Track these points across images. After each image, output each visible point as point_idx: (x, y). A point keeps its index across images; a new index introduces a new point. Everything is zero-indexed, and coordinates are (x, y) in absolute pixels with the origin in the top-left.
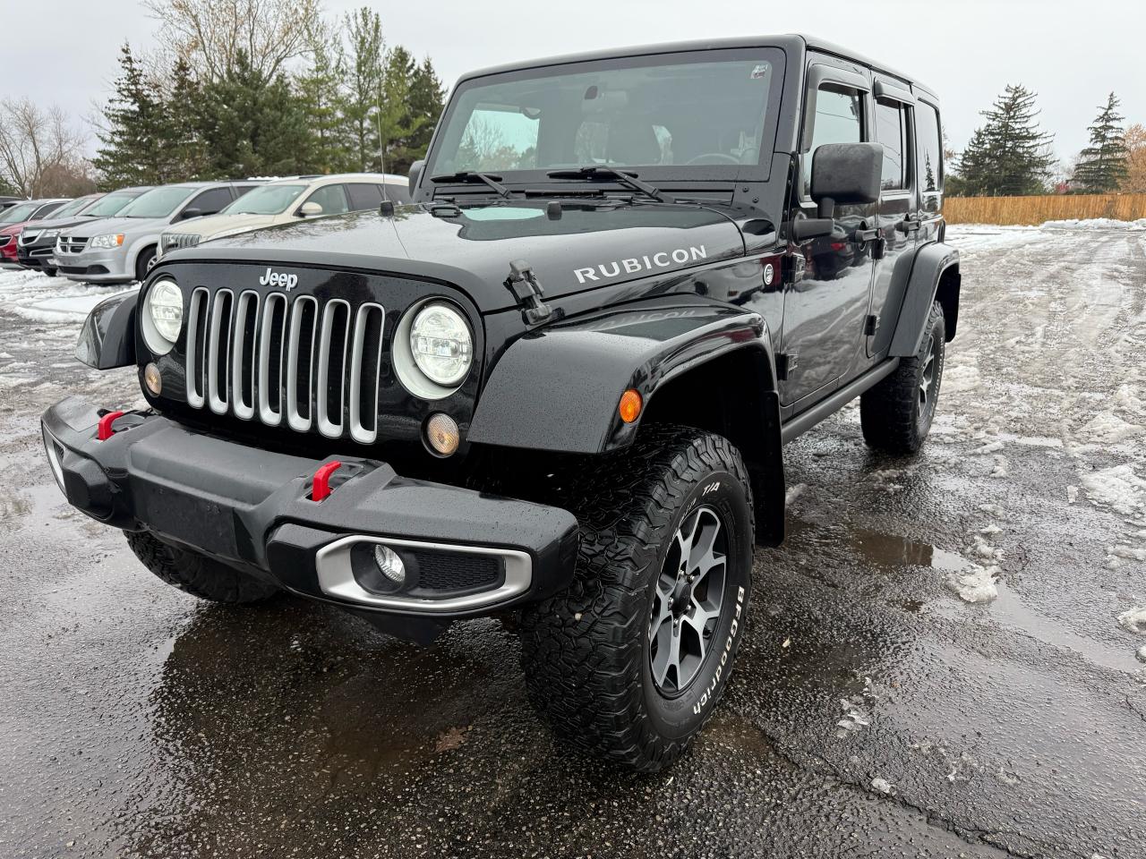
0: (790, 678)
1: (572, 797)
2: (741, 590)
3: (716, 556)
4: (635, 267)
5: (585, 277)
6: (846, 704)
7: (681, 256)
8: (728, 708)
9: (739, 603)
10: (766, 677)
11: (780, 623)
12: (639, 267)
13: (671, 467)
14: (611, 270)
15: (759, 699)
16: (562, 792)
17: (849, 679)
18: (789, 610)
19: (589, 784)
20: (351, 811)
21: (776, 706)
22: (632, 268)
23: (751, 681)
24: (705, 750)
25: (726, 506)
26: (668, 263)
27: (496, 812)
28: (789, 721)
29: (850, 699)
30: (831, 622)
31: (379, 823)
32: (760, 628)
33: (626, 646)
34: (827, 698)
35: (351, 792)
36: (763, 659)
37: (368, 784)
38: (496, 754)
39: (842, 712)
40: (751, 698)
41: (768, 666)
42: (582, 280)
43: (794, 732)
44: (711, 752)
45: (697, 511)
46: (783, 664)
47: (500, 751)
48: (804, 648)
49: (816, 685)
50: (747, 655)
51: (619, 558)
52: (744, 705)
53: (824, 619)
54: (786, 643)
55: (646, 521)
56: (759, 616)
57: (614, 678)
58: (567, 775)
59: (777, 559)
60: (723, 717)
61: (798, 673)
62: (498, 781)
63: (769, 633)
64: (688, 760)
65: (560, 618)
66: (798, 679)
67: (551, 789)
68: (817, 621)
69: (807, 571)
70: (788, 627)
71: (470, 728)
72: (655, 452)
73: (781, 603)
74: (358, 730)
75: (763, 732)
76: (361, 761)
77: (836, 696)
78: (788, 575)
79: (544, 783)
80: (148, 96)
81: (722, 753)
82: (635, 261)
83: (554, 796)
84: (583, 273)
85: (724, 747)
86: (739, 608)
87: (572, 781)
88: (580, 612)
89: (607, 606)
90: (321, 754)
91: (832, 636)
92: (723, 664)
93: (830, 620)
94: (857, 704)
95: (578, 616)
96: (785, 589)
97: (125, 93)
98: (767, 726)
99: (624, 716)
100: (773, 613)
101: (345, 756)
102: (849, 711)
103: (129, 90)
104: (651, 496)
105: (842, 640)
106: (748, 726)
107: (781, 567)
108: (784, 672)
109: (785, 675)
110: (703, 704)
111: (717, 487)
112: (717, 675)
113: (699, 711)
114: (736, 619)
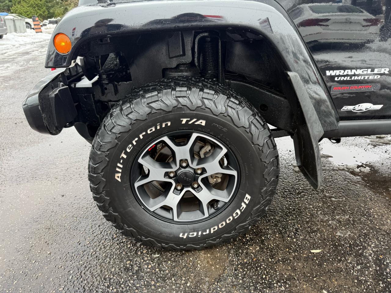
2: (248, 197)
8: (229, 252)
9: (245, 203)
24: (190, 258)
44: (191, 261)
81: (193, 265)
85: (198, 264)
92: (220, 227)
106: (223, 265)
110: (190, 236)
111: (203, 123)
112: (212, 229)
113: (185, 237)
114: (241, 210)
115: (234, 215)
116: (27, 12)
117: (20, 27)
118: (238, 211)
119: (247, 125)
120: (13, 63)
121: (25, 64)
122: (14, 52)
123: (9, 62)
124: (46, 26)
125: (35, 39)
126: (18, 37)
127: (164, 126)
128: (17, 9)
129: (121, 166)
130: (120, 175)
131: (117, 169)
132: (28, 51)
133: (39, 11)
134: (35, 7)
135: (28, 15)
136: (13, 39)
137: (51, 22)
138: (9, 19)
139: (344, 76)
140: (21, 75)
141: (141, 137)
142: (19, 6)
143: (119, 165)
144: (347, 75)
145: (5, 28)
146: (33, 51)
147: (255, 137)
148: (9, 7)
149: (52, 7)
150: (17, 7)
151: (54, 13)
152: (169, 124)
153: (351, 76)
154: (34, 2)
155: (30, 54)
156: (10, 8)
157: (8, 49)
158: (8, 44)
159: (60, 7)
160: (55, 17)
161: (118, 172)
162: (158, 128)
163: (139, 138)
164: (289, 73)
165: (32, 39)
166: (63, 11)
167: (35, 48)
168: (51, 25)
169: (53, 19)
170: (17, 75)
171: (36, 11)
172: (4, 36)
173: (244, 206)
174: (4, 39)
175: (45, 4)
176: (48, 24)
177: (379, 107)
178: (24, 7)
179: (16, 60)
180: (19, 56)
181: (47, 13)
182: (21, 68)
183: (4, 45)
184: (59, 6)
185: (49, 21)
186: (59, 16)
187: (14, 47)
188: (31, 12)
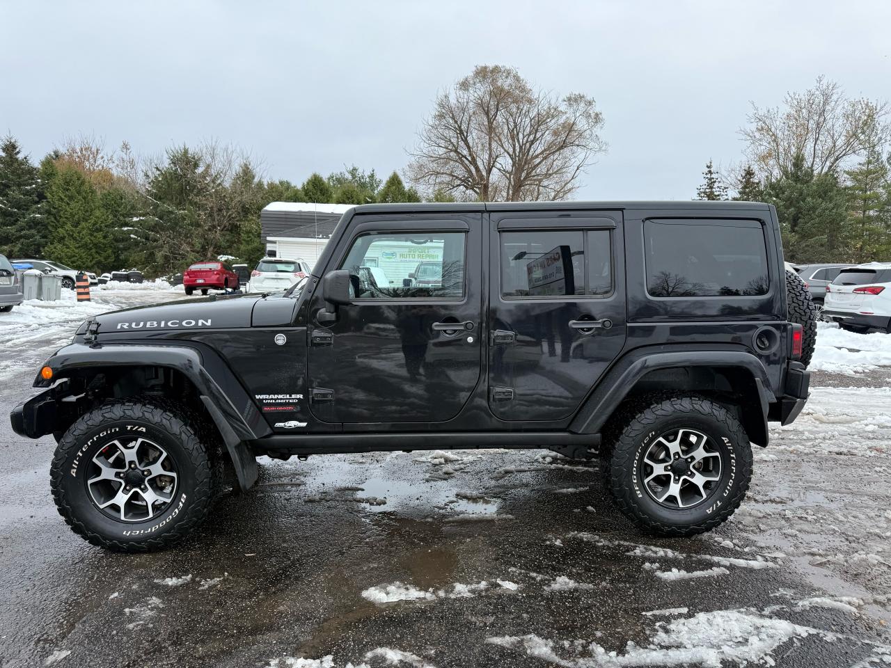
9: (182, 502)
11: (275, 549)
18: (295, 548)
46: (225, 558)
48: (248, 560)
54: (250, 555)
70: (273, 552)
91: (270, 563)
92: (161, 526)
93: (291, 559)
108: (218, 560)
110: (133, 534)
111: (144, 430)
112: (153, 529)
113: (128, 535)
114: (178, 509)
115: (173, 514)
116: (74, 256)
117: (49, 289)
118: (176, 510)
119: (178, 433)
120: (18, 359)
121: (38, 362)
122: (25, 339)
123: (10, 357)
124: (105, 283)
125: (72, 314)
126: (40, 309)
127: (113, 431)
128: (54, 250)
129: (77, 463)
130: (75, 470)
131: (74, 465)
132: (52, 338)
133: (97, 256)
134: (91, 249)
135: (73, 262)
136: (31, 312)
137: (115, 278)
138: (31, 276)
139: (270, 399)
140: (25, 381)
141: (95, 439)
142: (59, 246)
143: (75, 461)
144: (272, 399)
145: (20, 294)
146: (60, 339)
147: (185, 443)
148: (39, 247)
149: (126, 249)
150: (55, 248)
151: (126, 261)
152: (117, 430)
153: (275, 400)
154: (91, 240)
155: (53, 344)
156: (41, 249)
157: (14, 333)
158: (18, 323)
159: (141, 251)
160: (128, 267)
161: (74, 468)
162: (109, 432)
163: (93, 440)
164: (201, 397)
165: (66, 313)
166: (145, 258)
167: (65, 334)
168: (116, 283)
169: (123, 272)
170: (19, 380)
171: (91, 255)
172: (15, 308)
173: (181, 505)
174: (14, 312)
175: (112, 243)
176: (111, 280)
177: (304, 424)
178: (68, 248)
179: (25, 355)
180: (32, 346)
181: (113, 260)
182: (28, 369)
183: (10, 323)
184: (139, 249)
185: (113, 274)
186: (135, 266)
187: (28, 329)
188: (81, 257)
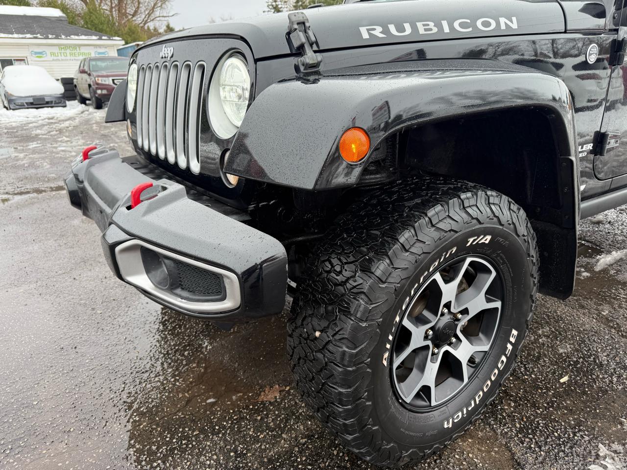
0: (556, 410)
1: (329, 465)
2: (515, 332)
3: (488, 301)
4: (431, 30)
5: (370, 34)
6: (603, 450)
7: (486, 24)
8: (490, 424)
9: (511, 343)
10: (534, 405)
11: (565, 361)
12: (435, 30)
13: (426, 215)
14: (401, 29)
15: (520, 424)
16: (323, 459)
17: (616, 426)
18: (577, 350)
19: (347, 458)
20: (184, 429)
21: (534, 434)
22: (425, 30)
23: (519, 405)
24: (454, 456)
25: (501, 258)
26: (470, 29)
27: (270, 461)
28: (541, 450)
29: (609, 446)
30: (614, 369)
31: (194, 443)
32: (545, 361)
33: (354, 368)
34: (587, 438)
35: (192, 415)
36: (538, 388)
37: (205, 411)
38: (294, 414)
39: (597, 456)
40: (514, 420)
41: (540, 396)
42: (365, 36)
43: (542, 463)
44: (459, 460)
45: (464, 260)
46: (554, 397)
47: (298, 411)
48: (579, 387)
49: (579, 423)
50: (524, 381)
51: (355, 290)
52: (505, 425)
53: (608, 364)
54: (565, 379)
55: (388, 261)
56: (548, 351)
57: (340, 393)
58: (334, 447)
59: (583, 307)
60: (482, 431)
61: (566, 408)
62: (284, 435)
63: (552, 367)
64: (435, 461)
65: (307, 332)
66: (564, 414)
67: (317, 454)
68: (601, 365)
69: (607, 321)
70: (572, 365)
71: (288, 388)
72: (418, 201)
73: (573, 344)
74: (221, 371)
75: (513, 454)
76: (211, 394)
77: (596, 438)
78: (587, 321)
79: (315, 447)
80: (281, 8)
81: (468, 463)
82: (431, 24)
83: (316, 461)
84: (368, 30)
85: (472, 459)
86: (510, 347)
87: (335, 452)
88: (320, 331)
89: (339, 331)
90: (191, 383)
91: (611, 382)
92: (485, 390)
93: (613, 366)
94: (615, 452)
95: (318, 334)
96: (580, 332)
97: (271, 7)
98: (518, 450)
99: (352, 425)
100: (561, 351)
101: (204, 387)
102: (605, 458)
103: (272, 5)
104: (398, 240)
105: (620, 388)
106: (501, 444)
107: (584, 314)
108: (553, 404)
109: (552, 407)
110: (456, 421)
111: (488, 240)
112: (477, 398)
113: (450, 426)
114: (506, 355)
115: (499, 365)
118: (503, 358)
127: (448, 255)
130: (388, 354)
131: (387, 346)
141: (422, 281)
143: (390, 337)
152: (455, 250)
161: (387, 351)
162: (441, 260)
163: (419, 283)
